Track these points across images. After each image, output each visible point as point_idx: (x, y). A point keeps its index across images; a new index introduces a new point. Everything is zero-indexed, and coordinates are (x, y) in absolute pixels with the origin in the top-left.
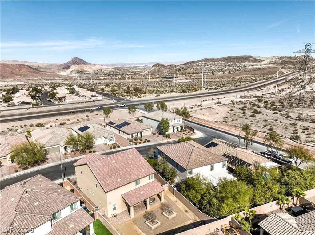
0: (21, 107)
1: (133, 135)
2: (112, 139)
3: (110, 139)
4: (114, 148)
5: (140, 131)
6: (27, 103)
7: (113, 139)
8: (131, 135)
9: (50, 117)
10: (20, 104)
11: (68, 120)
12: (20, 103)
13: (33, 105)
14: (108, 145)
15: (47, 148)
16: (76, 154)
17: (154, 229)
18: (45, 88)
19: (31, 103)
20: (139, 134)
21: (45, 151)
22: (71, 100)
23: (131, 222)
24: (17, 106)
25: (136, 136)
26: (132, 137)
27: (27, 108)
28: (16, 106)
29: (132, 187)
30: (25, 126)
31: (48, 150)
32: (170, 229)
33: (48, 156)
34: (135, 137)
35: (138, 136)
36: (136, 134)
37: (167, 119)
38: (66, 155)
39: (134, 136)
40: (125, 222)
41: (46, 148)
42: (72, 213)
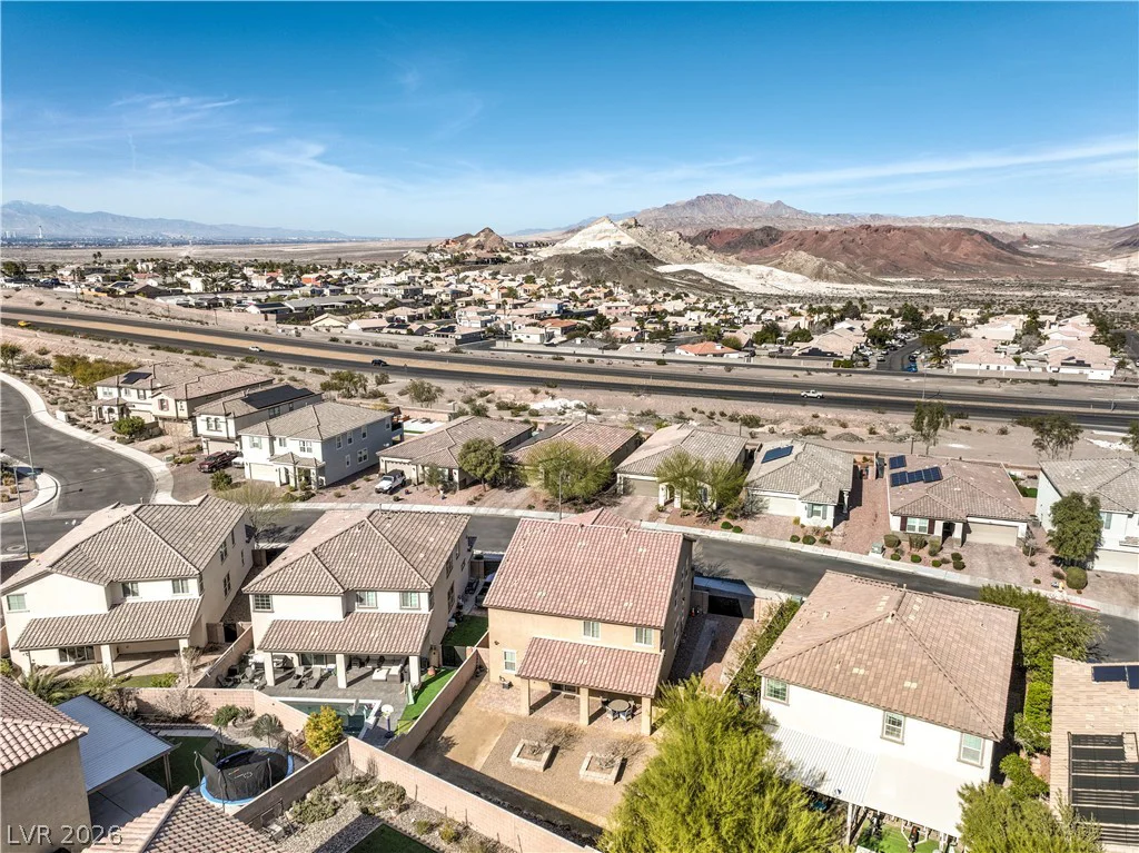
0: (802, 364)
1: (911, 522)
2: (821, 509)
3: (816, 508)
4: (809, 540)
5: (950, 516)
6: (825, 354)
7: (825, 511)
8: (899, 518)
9: (804, 405)
10: (803, 354)
11: (844, 425)
12: (807, 351)
13: (837, 364)
14: (803, 526)
15: (631, 476)
16: (686, 518)
17: (517, 769)
18: (964, 316)
19: (836, 356)
20: (939, 526)
21: (625, 483)
22: (976, 367)
23: (508, 719)
24: (795, 358)
25: (921, 529)
26: (903, 527)
27: (807, 370)
28: (790, 358)
29: (572, 633)
30: (723, 414)
31: (632, 482)
32: (543, 798)
33: (625, 500)
34: (917, 531)
35: (931, 531)
36: (926, 523)
37: (1095, 501)
38: (661, 510)
39: (913, 528)
40: (503, 711)
41: (627, 476)
42: (402, 612)
